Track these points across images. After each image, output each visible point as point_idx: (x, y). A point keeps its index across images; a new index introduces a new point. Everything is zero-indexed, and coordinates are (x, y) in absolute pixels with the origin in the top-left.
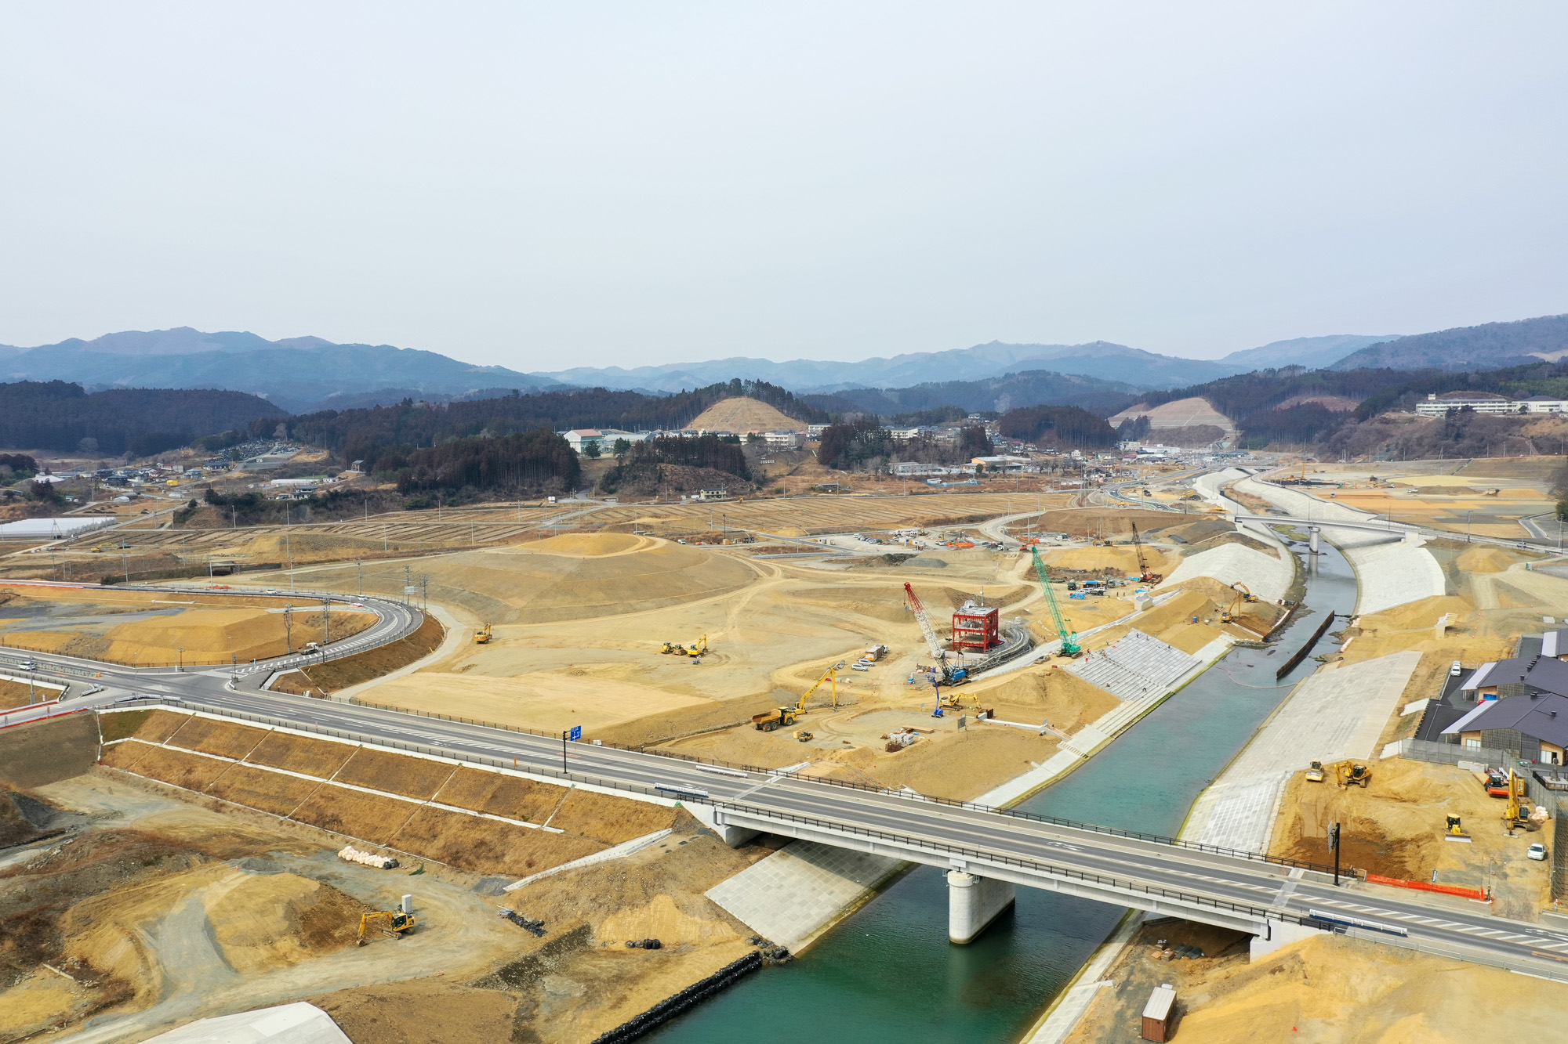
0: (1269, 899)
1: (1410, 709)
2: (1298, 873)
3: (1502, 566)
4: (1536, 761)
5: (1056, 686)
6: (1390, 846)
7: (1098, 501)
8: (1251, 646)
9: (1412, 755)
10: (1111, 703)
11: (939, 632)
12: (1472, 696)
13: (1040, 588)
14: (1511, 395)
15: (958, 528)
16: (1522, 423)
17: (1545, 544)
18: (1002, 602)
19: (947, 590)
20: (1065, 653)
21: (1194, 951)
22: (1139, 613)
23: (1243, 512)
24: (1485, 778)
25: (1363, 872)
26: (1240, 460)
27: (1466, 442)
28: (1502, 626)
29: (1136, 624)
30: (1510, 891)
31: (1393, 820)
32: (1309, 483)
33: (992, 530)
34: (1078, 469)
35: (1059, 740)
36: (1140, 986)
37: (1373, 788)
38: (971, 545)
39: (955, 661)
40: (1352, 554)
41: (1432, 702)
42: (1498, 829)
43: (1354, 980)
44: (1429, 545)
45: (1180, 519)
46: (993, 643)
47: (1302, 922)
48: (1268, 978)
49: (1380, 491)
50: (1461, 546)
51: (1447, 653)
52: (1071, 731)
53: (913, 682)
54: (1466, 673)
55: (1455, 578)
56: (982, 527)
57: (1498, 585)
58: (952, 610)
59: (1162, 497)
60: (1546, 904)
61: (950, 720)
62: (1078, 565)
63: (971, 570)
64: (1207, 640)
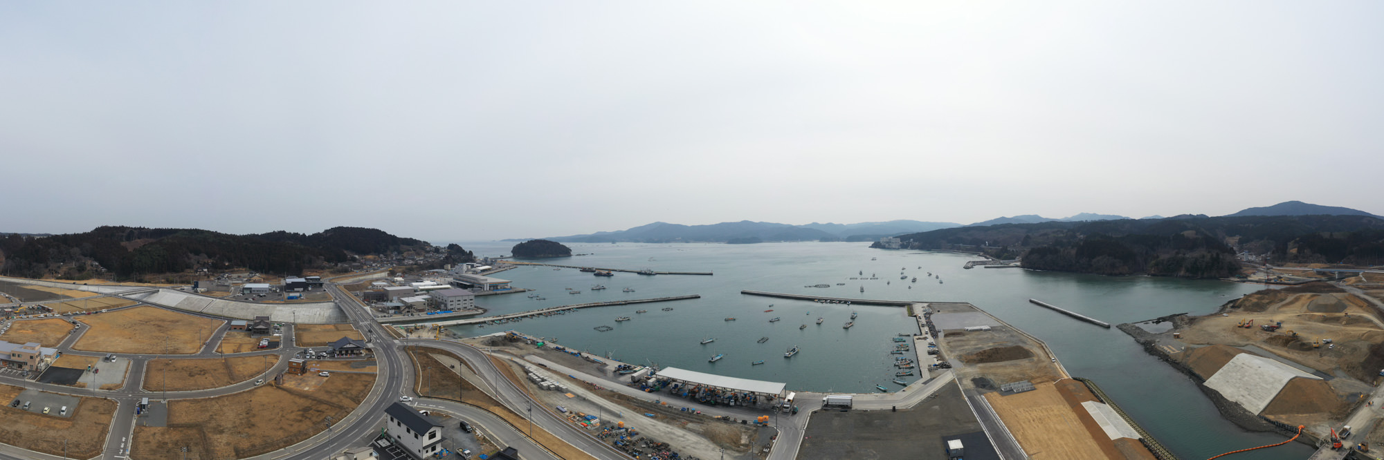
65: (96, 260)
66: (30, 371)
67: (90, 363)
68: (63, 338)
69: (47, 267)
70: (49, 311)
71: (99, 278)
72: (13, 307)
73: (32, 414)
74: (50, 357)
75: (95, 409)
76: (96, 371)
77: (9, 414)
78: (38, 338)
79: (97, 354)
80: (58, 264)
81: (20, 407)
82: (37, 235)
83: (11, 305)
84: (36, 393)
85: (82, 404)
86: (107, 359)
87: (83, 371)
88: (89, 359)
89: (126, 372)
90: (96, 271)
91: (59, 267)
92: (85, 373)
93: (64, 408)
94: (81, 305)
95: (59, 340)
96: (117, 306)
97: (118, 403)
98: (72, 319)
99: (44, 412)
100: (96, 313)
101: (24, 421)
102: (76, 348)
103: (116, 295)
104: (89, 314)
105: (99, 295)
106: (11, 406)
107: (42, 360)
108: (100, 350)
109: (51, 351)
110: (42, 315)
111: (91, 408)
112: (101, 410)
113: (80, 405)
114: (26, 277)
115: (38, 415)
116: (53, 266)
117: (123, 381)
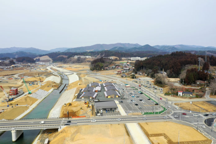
0: (60, 123)
1: (76, 95)
2: (64, 119)
3: (84, 76)
4: (90, 99)
5: (28, 99)
6: (74, 113)
7: (33, 71)
8: (56, 89)
9: (76, 101)
10: (37, 100)
11: (7, 93)
12: (82, 92)
13: (24, 84)
14: (84, 55)
15: (10, 76)
16: (86, 59)
17: (89, 73)
18: (18, 87)
19: (9, 86)
20: (29, 94)
21: (51, 133)
22: (40, 87)
23: (54, 71)
24: (84, 102)
25: (71, 117)
26: (53, 64)
27: (80, 61)
28: (85, 83)
29: (40, 88)
30: (88, 115)
31: (75, 109)
32: (62, 67)
33: (16, 76)
34: (29, 66)
35: (29, 107)
36: (44, 140)
37: (72, 106)
38: (12, 79)
39: (10, 97)
40: (68, 76)
41: (78, 94)
42: (86, 108)
43: (71, 131)
44: (77, 74)
45: (45, 73)
46: (17, 94)
47: (65, 125)
48: (61, 134)
49: (71, 68)
50: (80, 74)
51: (79, 87)
52: (31, 105)
53: (3, 102)
54: (82, 90)
55: (80, 78)
56: (14, 76)
57: (85, 79)
58: (10, 89)
59: (42, 70)
60: (92, 116)
61: (10, 107)
62: (30, 80)
63: (13, 83)
64: (50, 89)
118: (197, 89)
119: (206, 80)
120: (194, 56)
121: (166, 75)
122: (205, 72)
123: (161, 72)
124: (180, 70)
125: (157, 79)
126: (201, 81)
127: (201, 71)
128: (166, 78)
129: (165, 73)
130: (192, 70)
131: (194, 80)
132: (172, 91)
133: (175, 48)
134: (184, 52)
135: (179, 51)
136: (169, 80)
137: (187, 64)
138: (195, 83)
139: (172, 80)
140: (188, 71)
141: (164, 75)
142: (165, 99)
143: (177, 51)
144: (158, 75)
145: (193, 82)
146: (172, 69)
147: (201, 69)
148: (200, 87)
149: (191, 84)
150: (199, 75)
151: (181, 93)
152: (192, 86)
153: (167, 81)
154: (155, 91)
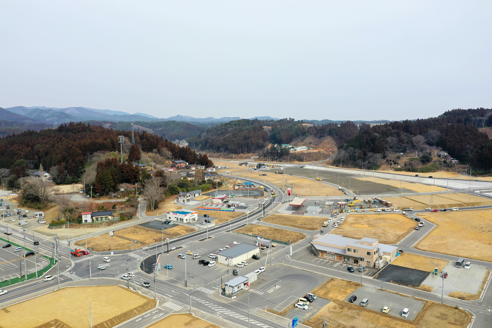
65: (444, 150)
66: (367, 267)
67: (437, 266)
68: (403, 236)
69: (384, 157)
70: (387, 205)
71: (448, 170)
72: (347, 200)
73: (370, 311)
74: (389, 254)
75: (443, 317)
76: (445, 276)
77: (346, 309)
78: (375, 234)
79: (446, 257)
80: (398, 154)
81: (356, 303)
82: (372, 122)
83: (345, 197)
84: (374, 291)
85: (427, 309)
86: (458, 264)
87: (429, 273)
88: (436, 262)
89: (484, 283)
90: (445, 162)
91: (398, 158)
92: (430, 276)
93: (406, 310)
94: (426, 200)
95: (399, 237)
96: (473, 204)
97: (472, 315)
98: (415, 216)
99: (384, 311)
100: (445, 210)
101: (361, 318)
102: (419, 247)
103: (471, 192)
104: (435, 211)
105: (449, 190)
106: (347, 301)
107: (381, 258)
108: (450, 253)
109: (392, 249)
110: (379, 210)
111: (439, 315)
112: (452, 319)
113: (425, 309)
114: (360, 167)
115: (376, 313)
116: (391, 156)
117: (480, 293)
118: (121, 203)
119: (137, 182)
120: (109, 132)
121: (49, 179)
122: (134, 166)
123: (36, 173)
124: (82, 164)
125: (25, 191)
126: (128, 185)
127: (126, 163)
128: (51, 186)
129: (47, 174)
130: (109, 163)
131: (114, 184)
132: (68, 214)
133: (67, 116)
134: (89, 125)
135: (75, 121)
136: (58, 190)
137: (96, 151)
138: (116, 190)
139: (65, 188)
140: (100, 165)
141: (44, 179)
142: (52, 237)
143: (72, 121)
144: (28, 181)
145: (112, 189)
146: (63, 164)
147: (127, 160)
148: (127, 198)
149: (107, 194)
150: (123, 172)
151: (89, 216)
152: (110, 198)
153: (53, 192)
154: (23, 221)
